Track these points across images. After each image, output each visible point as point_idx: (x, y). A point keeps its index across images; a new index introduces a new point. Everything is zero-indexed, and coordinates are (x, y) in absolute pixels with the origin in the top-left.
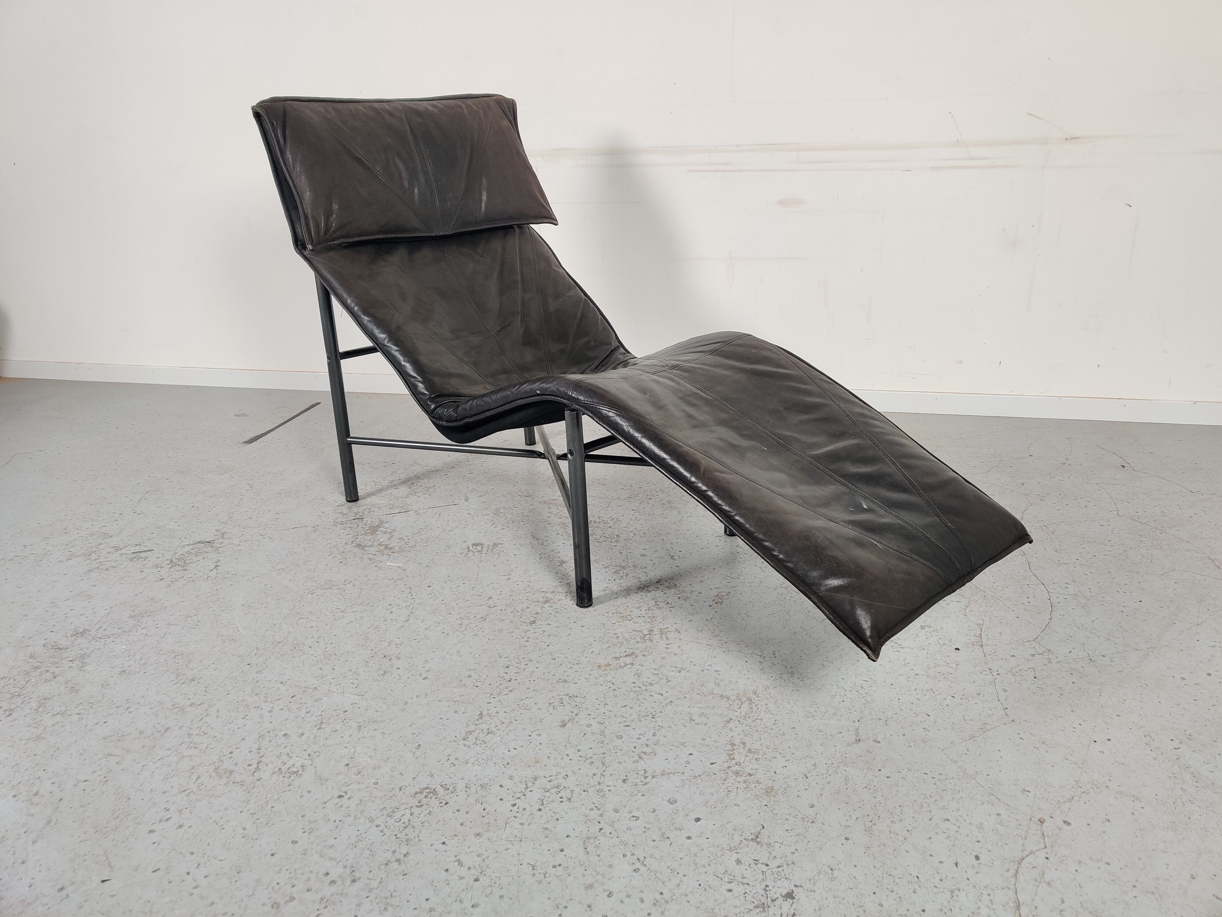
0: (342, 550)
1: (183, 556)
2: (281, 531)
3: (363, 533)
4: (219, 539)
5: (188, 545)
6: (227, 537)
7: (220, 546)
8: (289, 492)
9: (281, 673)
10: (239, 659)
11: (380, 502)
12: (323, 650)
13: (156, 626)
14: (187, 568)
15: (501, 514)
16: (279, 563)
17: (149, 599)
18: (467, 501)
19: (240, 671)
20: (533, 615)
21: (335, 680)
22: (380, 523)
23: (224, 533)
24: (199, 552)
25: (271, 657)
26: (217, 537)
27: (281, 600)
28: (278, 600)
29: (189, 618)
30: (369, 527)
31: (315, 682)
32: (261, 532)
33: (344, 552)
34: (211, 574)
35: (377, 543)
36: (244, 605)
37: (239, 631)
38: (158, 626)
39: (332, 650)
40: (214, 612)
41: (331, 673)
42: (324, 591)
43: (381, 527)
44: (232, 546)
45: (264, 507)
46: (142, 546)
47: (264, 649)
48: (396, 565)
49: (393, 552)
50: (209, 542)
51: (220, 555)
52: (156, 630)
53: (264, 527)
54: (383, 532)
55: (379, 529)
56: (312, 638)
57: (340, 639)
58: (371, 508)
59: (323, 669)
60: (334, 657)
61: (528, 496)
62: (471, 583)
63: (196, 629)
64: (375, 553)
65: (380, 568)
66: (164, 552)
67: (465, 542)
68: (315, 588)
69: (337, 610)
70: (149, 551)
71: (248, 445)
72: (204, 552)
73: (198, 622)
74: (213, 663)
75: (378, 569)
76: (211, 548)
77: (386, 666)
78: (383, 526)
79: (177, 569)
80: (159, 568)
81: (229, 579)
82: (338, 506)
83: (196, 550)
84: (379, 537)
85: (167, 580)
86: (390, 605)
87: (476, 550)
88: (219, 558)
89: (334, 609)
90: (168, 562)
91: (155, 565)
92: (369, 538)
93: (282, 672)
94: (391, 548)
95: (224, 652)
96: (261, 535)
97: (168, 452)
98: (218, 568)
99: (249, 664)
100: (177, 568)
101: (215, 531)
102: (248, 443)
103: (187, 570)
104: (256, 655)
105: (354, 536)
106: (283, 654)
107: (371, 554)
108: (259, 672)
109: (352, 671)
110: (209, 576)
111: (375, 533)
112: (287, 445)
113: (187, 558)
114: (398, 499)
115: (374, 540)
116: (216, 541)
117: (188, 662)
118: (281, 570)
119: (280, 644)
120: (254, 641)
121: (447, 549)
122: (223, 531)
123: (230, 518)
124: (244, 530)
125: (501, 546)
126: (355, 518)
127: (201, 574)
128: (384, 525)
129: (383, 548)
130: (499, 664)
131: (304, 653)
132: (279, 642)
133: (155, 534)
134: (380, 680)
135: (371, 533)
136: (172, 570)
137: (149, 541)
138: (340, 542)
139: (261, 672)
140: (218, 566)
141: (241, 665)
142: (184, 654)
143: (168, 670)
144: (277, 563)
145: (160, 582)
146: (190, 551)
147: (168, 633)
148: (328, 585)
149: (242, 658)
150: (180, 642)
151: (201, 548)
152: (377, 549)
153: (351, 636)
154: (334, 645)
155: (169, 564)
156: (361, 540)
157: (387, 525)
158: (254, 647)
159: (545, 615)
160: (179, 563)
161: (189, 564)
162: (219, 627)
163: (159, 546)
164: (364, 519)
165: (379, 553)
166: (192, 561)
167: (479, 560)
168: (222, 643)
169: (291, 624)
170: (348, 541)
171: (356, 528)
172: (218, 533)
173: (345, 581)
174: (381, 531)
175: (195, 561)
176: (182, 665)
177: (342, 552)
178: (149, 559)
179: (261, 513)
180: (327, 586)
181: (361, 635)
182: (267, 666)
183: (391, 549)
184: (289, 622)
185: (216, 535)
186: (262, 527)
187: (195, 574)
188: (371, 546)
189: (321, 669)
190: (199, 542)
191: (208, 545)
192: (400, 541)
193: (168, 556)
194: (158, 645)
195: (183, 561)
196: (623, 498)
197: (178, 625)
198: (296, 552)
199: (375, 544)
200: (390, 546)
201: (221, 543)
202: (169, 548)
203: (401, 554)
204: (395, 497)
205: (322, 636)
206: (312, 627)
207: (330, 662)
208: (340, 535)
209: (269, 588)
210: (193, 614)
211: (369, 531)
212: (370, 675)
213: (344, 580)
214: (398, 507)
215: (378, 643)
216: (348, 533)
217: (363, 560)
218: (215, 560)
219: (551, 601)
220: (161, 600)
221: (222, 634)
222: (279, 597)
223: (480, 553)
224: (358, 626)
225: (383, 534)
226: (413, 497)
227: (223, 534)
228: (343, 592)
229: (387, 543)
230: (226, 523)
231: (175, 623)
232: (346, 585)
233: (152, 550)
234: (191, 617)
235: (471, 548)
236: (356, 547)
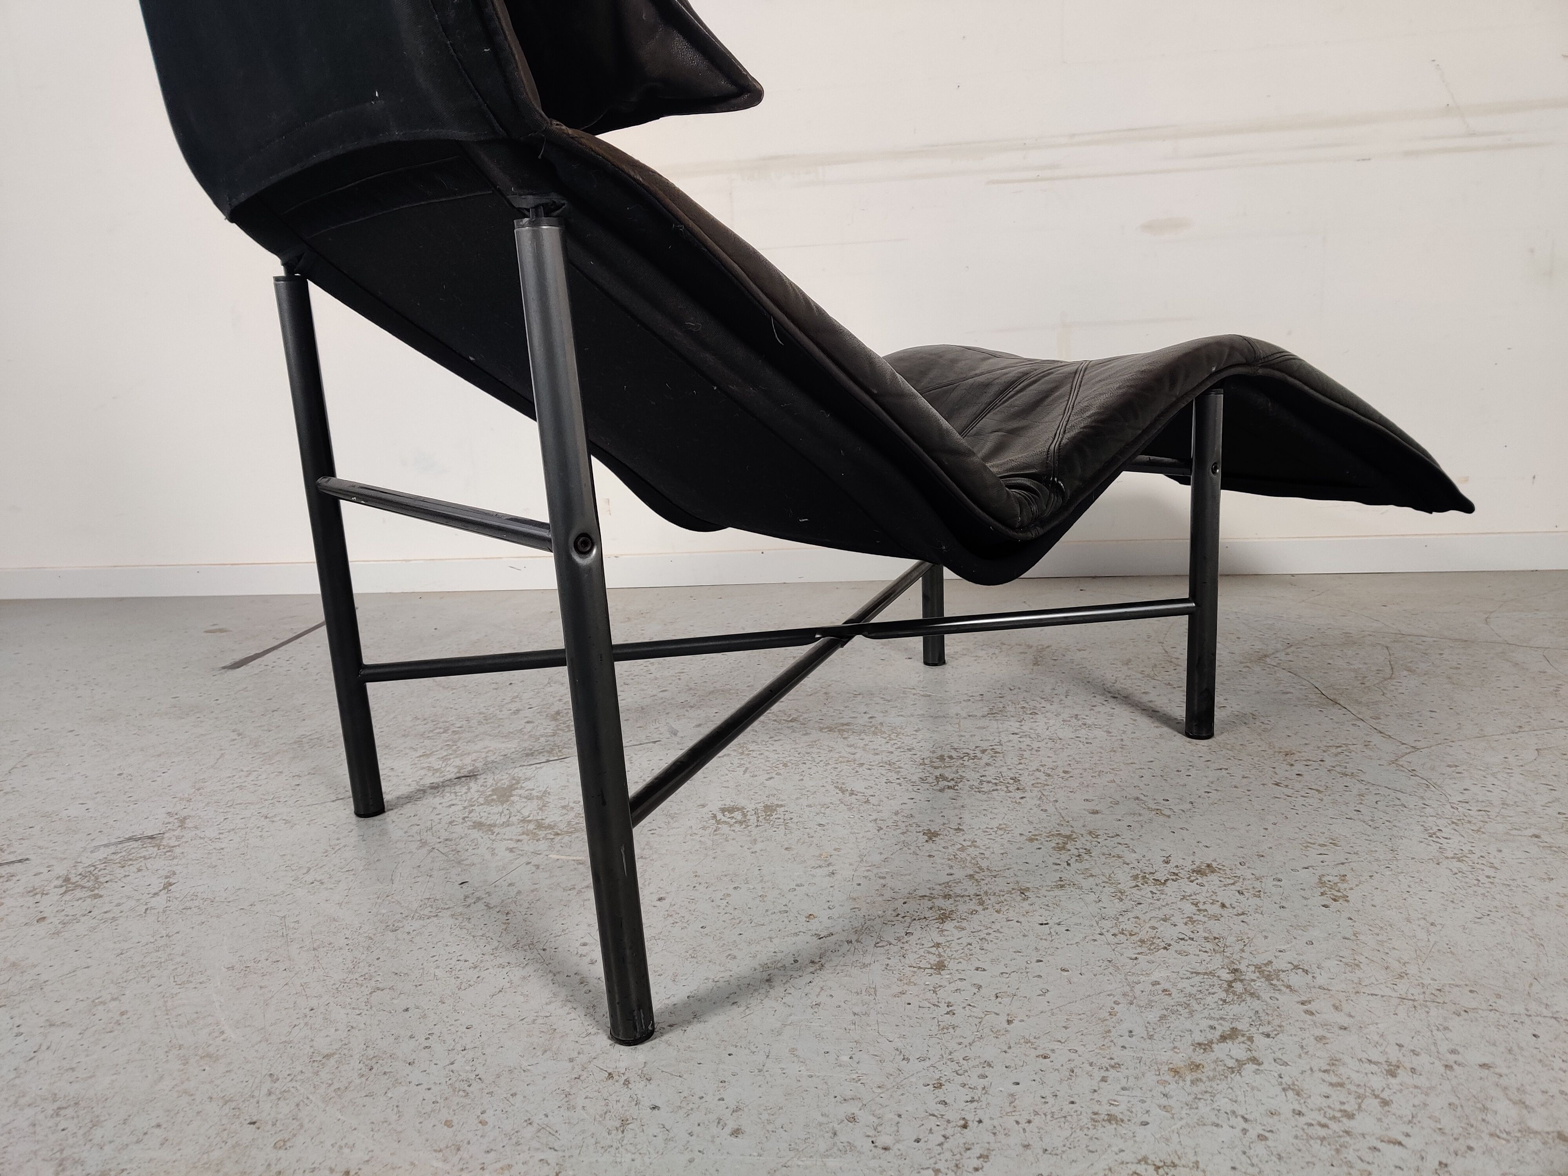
0: (444, 835)
1: (93, 868)
2: (309, 808)
3: (481, 800)
4: (173, 830)
5: (105, 846)
6: (190, 825)
7: (177, 843)
8: (318, 738)
9: (343, 1143)
10: (226, 1109)
11: (504, 745)
12: (444, 1068)
13: (16, 1030)
14: (101, 893)
15: (754, 753)
16: (309, 869)
17: (8, 964)
18: (675, 734)
19: (231, 1142)
20: (930, 950)
21: (492, 1153)
22: (514, 782)
23: (185, 818)
24: (130, 857)
25: (311, 1097)
26: (170, 826)
27: (321, 949)
28: (314, 949)
29: (101, 1008)
30: (493, 790)
31: (440, 1165)
32: (264, 811)
33: (451, 840)
34: (154, 902)
35: (517, 817)
36: (233, 968)
37: (222, 1033)
38: (21, 1030)
39: (468, 1068)
40: (159, 989)
41: (479, 1133)
42: (421, 922)
43: (517, 788)
44: (202, 841)
45: (268, 766)
46: (6, 853)
47: (289, 1078)
48: (571, 858)
49: (558, 834)
50: (152, 837)
51: (175, 862)
52: (16, 1042)
53: (272, 801)
54: (525, 798)
55: (514, 793)
56: (411, 1037)
57: (484, 1038)
58: (486, 757)
59: (455, 1122)
60: (476, 1086)
61: (791, 721)
62: (752, 887)
63: (116, 1033)
64: (520, 838)
65: (538, 867)
66: (53, 862)
67: (703, 806)
68: (398, 916)
69: (461, 963)
70: (20, 861)
71: (231, 673)
72: (141, 857)
73: (122, 1014)
74: (159, 1126)
75: (534, 869)
76: (156, 849)
77: (620, 1105)
78: (522, 787)
79: (78, 896)
80: (38, 896)
81: (196, 910)
82: (420, 756)
83: (124, 854)
84: (518, 807)
85: (52, 920)
86: (585, 944)
87: (734, 820)
88: (174, 868)
89: (453, 962)
90: (59, 882)
91: (29, 890)
92: (500, 809)
93: (345, 1141)
94: (549, 825)
95: (185, 1092)
96: (266, 817)
97: (77, 689)
98: (170, 888)
99: (254, 1123)
100: (79, 893)
101: (165, 815)
102: (235, 668)
103: (101, 896)
104: (270, 1093)
105: (465, 808)
106: (343, 1088)
107: (511, 840)
108: (281, 1145)
109: (535, 1125)
110: (149, 906)
111: (507, 801)
112: (305, 667)
113: (102, 872)
114: (539, 739)
115: (510, 813)
116: (166, 835)
117: (90, 1125)
118: (316, 883)
119: (332, 1061)
120: (263, 1058)
121: (671, 821)
122: (184, 813)
123: (198, 790)
124: (228, 809)
125: (782, 809)
126: (458, 775)
127: (132, 903)
128: (523, 785)
129: (531, 826)
130: (913, 1079)
131: (397, 1083)
132: (327, 1056)
133: (38, 828)
134: (615, 1145)
135: (499, 801)
136: (67, 897)
137: (23, 841)
138: (437, 821)
139: (288, 1144)
140: (171, 884)
141: (233, 1127)
142: (82, 1104)
143: (35, 1153)
144: (305, 871)
145: (39, 925)
146: (109, 858)
147: (44, 1047)
148: (429, 909)
149: (233, 1105)
150: (73, 1069)
151: (133, 851)
152: (520, 830)
153: (510, 1025)
154: (470, 1054)
155: (62, 886)
156: (482, 814)
157: (529, 785)
158: (264, 1074)
159: (958, 948)
160: (83, 882)
161: (105, 885)
162: (174, 1024)
163: (43, 851)
164: (478, 777)
165: (528, 837)
166: (112, 877)
167: (749, 838)
168: (182, 1067)
169: (353, 1005)
170: (453, 818)
171: (466, 793)
172: (171, 820)
173: (466, 897)
174: (520, 796)
175: (119, 876)
176: (74, 1134)
177: (447, 840)
178: (17, 878)
179: (264, 776)
180: (426, 912)
181: (534, 1021)
182: (301, 1126)
183: (550, 827)
184: (349, 1000)
185: (169, 823)
186: (267, 803)
187: (118, 905)
188: (506, 824)
189: (448, 1124)
190: (130, 839)
191: (150, 843)
192: (564, 811)
193: (61, 870)
194: (17, 1081)
195: (93, 878)
196: (979, 714)
197: (70, 1026)
198: (345, 846)
199: (514, 819)
200: (547, 822)
201: (178, 838)
202: (64, 853)
203: (574, 836)
204: (531, 736)
205: (436, 1031)
206: (407, 1010)
207: (469, 1101)
208: (435, 808)
209: (292, 925)
210: (109, 997)
211: (495, 797)
212: (583, 1131)
213: (462, 897)
214: (541, 752)
215: (581, 1041)
216: (451, 803)
217: (496, 851)
218: (165, 873)
219: (954, 916)
220: (35, 966)
221: (181, 1042)
222: (318, 943)
223: (744, 826)
224: (522, 999)
225: (524, 800)
226: (565, 734)
227: (183, 821)
228: (465, 923)
229: (540, 818)
230: (189, 800)
231: (64, 1020)
232: (469, 906)
233: (27, 859)
234: (103, 1003)
235: (720, 816)
236: (474, 827)
